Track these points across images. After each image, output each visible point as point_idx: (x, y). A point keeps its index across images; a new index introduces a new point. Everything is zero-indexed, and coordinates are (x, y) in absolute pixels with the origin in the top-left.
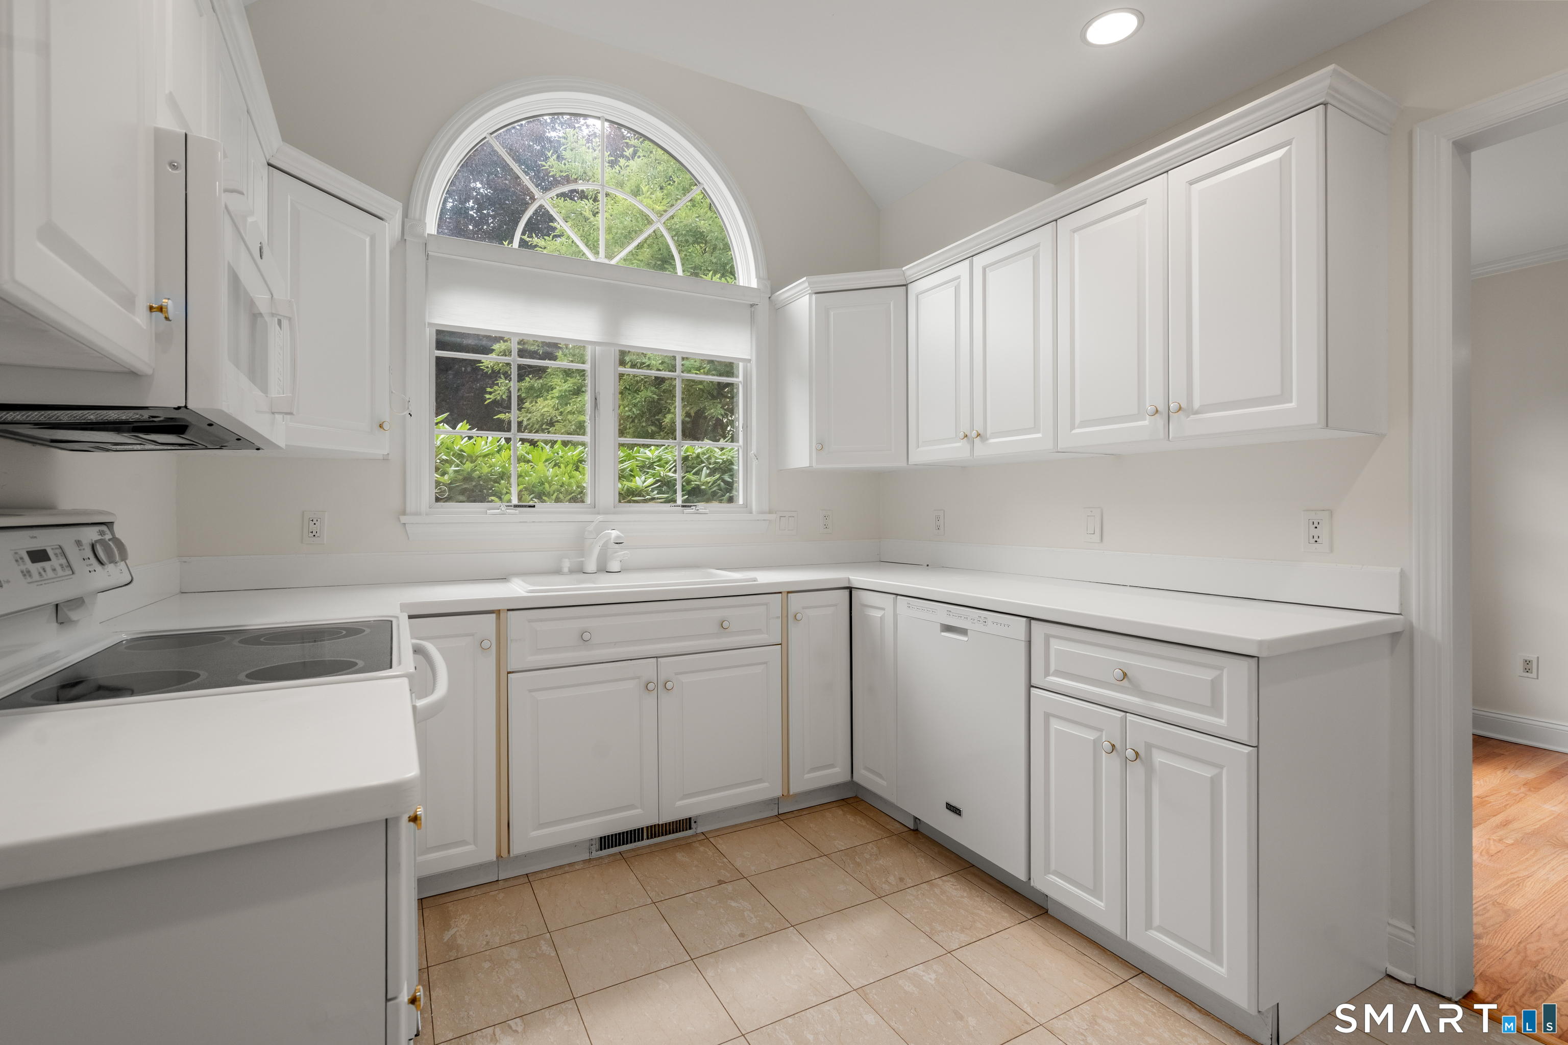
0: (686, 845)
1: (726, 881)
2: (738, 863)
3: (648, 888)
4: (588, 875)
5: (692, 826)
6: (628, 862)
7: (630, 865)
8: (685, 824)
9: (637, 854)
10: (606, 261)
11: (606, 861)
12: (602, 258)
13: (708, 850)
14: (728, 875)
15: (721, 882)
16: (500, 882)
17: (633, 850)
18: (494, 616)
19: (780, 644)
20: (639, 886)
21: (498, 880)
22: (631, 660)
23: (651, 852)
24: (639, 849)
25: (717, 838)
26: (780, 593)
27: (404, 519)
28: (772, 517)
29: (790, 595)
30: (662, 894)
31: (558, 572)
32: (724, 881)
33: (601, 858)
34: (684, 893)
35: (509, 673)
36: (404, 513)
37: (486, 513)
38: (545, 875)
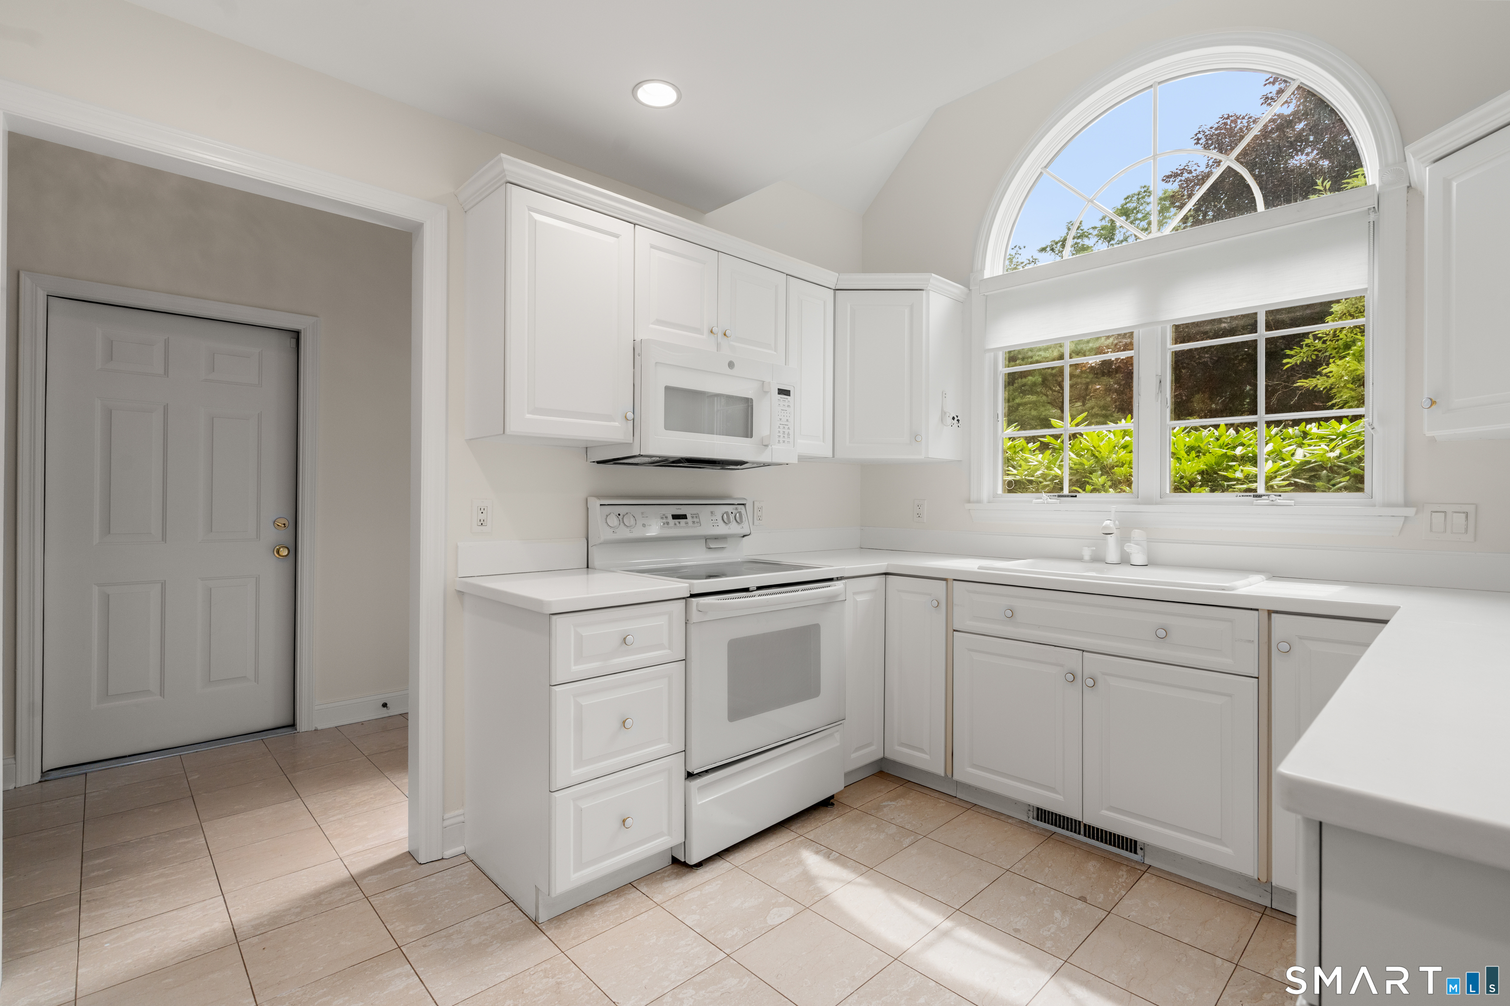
0: (1116, 863)
1: (1088, 902)
2: (1126, 902)
3: (1024, 861)
4: (1006, 829)
5: (1138, 852)
6: (1047, 841)
7: (1044, 843)
8: (1131, 845)
9: (1064, 841)
10: (1159, 234)
11: (1035, 830)
12: (1155, 234)
13: (1125, 877)
14: (1100, 900)
15: (1083, 899)
16: (955, 799)
17: (1067, 837)
18: (944, 582)
19: (1258, 678)
20: (1021, 857)
21: (956, 797)
22: (1055, 646)
23: (1076, 846)
24: (1073, 840)
25: (1154, 877)
26: (1257, 610)
27: (968, 506)
28: (1410, 512)
29: (1273, 615)
30: (1025, 871)
31: (1080, 559)
32: (1087, 900)
33: (1035, 827)
34: (1040, 882)
35: (955, 630)
36: (969, 501)
37: (1031, 502)
38: (984, 812)
